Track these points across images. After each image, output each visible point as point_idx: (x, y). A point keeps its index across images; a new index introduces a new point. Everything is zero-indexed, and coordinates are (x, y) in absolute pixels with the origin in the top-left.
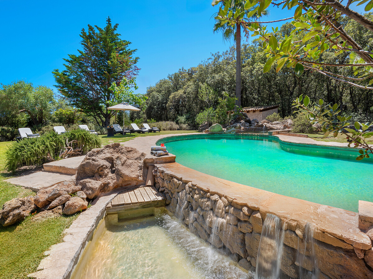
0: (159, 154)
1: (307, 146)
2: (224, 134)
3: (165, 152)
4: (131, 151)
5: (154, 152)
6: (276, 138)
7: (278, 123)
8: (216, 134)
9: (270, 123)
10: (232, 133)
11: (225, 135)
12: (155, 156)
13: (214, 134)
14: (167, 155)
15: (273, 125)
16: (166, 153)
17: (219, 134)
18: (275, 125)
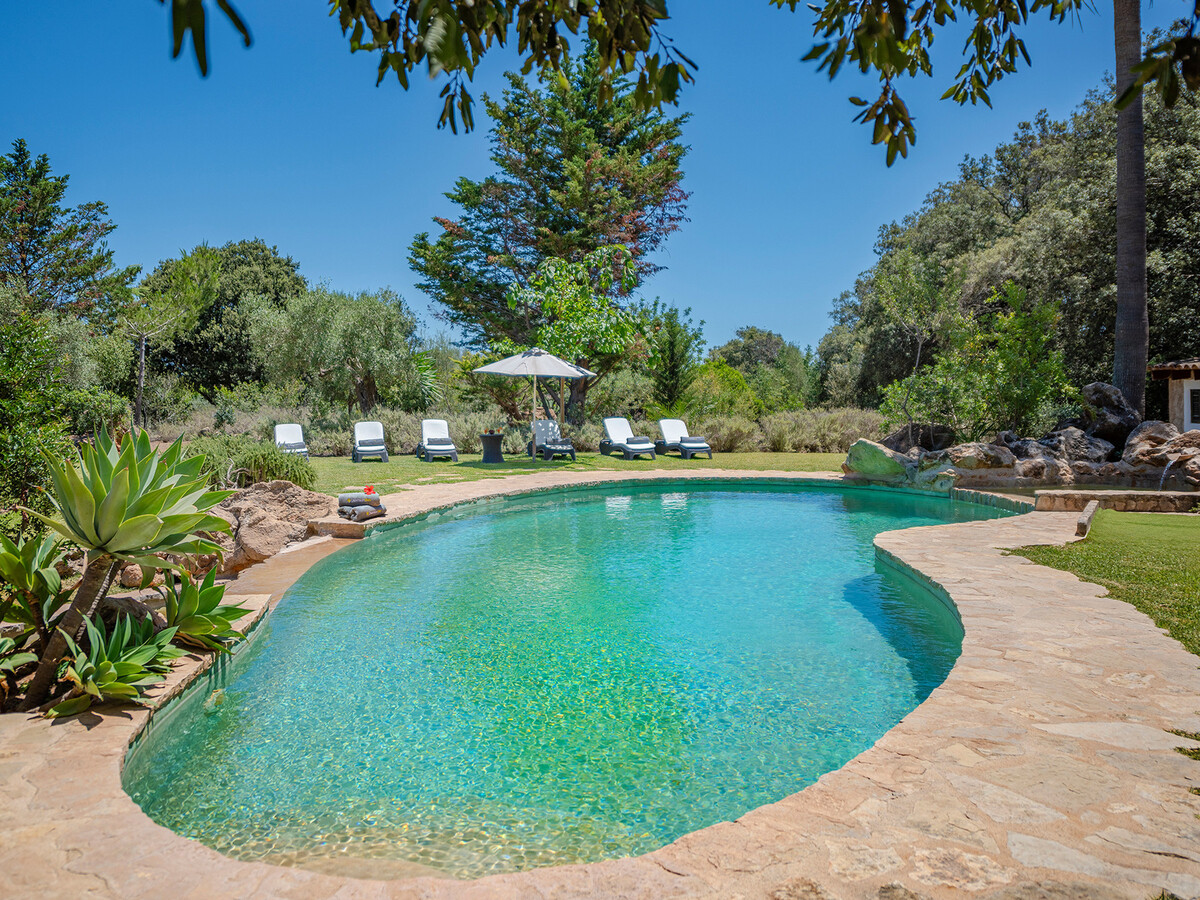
0: (361, 514)
2: (909, 490)
3: (378, 507)
4: (317, 503)
5: (346, 508)
8: (878, 482)
10: (937, 485)
11: (913, 491)
12: (350, 519)
13: (869, 482)
16: (379, 511)
17: (887, 484)
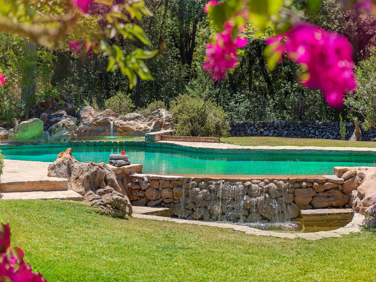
0: (119, 163)
1: (238, 152)
3: (127, 161)
5: (113, 161)
6: (167, 146)
7: (137, 118)
9: (120, 117)
12: (114, 166)
13: (22, 143)
14: (129, 164)
15: (127, 122)
16: (127, 163)
18: (132, 122)
